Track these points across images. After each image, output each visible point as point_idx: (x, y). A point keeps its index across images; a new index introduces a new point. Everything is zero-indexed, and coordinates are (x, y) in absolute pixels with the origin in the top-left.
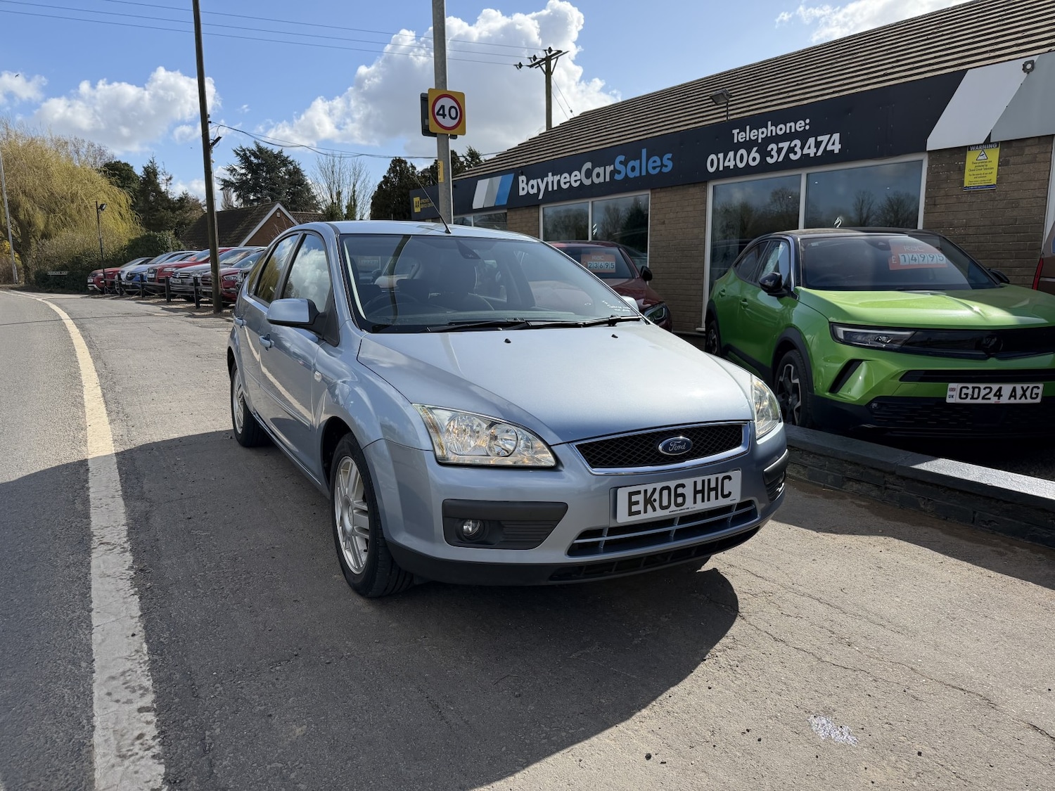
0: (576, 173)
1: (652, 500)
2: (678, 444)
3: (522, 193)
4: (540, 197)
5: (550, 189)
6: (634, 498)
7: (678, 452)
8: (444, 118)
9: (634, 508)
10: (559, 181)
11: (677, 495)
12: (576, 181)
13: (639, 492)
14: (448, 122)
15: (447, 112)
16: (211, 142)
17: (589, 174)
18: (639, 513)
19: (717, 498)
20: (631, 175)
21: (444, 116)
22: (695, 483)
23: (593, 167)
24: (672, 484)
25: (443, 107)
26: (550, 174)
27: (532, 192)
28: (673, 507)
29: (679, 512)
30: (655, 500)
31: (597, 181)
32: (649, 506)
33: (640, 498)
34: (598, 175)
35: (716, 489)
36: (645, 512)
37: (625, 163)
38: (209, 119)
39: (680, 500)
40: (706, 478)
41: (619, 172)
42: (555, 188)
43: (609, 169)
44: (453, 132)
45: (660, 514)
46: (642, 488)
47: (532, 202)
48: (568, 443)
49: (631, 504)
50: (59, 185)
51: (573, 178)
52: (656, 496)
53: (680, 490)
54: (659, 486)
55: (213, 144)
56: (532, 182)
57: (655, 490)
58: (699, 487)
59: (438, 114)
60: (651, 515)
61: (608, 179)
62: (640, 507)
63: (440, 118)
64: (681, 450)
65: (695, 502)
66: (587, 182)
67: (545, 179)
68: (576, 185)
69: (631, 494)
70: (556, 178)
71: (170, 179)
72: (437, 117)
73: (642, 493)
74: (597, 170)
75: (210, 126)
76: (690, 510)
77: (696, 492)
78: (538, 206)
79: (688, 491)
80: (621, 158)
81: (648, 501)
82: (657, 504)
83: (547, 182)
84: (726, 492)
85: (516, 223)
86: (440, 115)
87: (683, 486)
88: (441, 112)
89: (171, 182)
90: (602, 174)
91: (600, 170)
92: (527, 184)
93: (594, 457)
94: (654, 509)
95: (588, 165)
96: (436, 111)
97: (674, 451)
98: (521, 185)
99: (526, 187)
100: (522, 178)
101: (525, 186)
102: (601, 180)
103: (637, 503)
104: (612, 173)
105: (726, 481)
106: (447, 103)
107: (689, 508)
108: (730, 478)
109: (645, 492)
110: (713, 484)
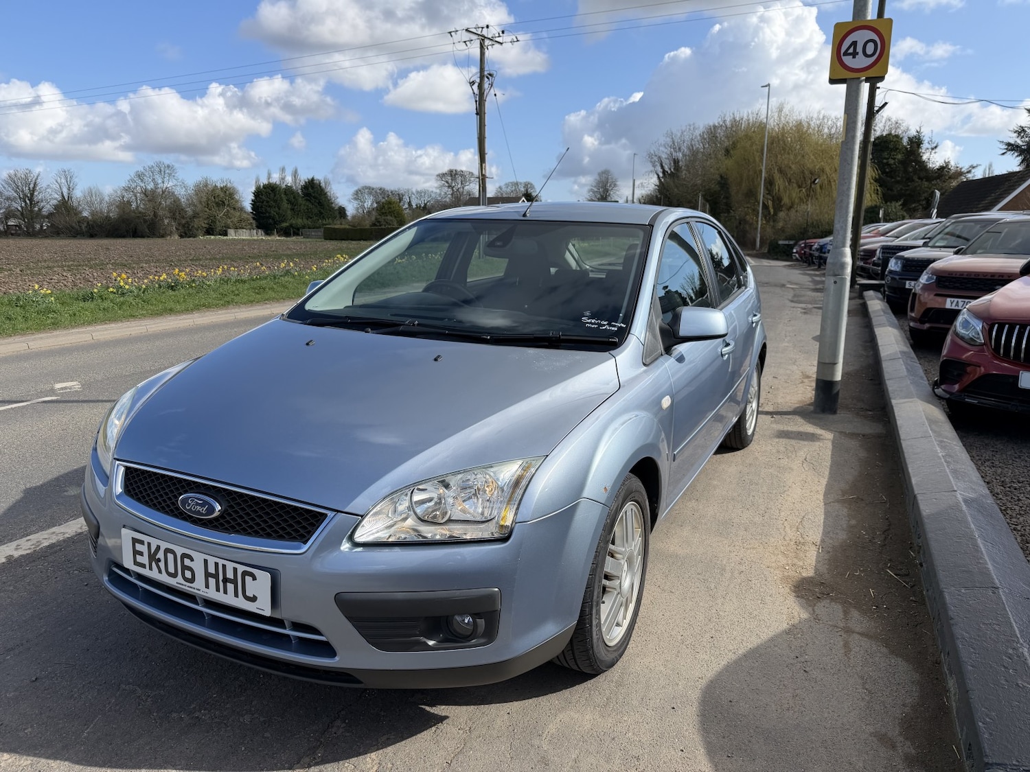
1: (157, 558)
2: (197, 504)
6: (138, 547)
7: (195, 512)
8: (854, 57)
9: (139, 559)
11: (184, 567)
13: (143, 543)
14: (860, 62)
15: (859, 49)
16: (876, 109)
18: (143, 566)
19: (236, 594)
21: (854, 54)
22: (206, 562)
24: (179, 551)
25: (854, 44)
28: (180, 578)
29: (187, 588)
30: (159, 560)
32: (154, 564)
33: (145, 550)
35: (235, 582)
36: (150, 567)
39: (188, 574)
40: (221, 562)
44: (871, 73)
45: (164, 578)
46: (146, 539)
49: (135, 552)
50: (812, 163)
52: (161, 555)
53: (187, 562)
54: (163, 545)
55: (878, 111)
57: (158, 548)
58: (212, 569)
59: (846, 54)
60: (155, 574)
62: (145, 560)
63: (848, 60)
64: (199, 513)
65: (207, 586)
69: (134, 541)
72: (843, 58)
73: (146, 544)
75: (878, 91)
76: (200, 592)
77: (208, 575)
79: (198, 568)
81: (153, 557)
82: (162, 565)
84: (249, 594)
86: (850, 54)
87: (192, 559)
88: (851, 50)
89: (936, 150)
94: (159, 570)
96: (843, 51)
97: (191, 511)
103: (141, 554)
105: (248, 579)
106: (861, 36)
107: (199, 590)
108: (254, 578)
109: (149, 544)
110: (230, 575)
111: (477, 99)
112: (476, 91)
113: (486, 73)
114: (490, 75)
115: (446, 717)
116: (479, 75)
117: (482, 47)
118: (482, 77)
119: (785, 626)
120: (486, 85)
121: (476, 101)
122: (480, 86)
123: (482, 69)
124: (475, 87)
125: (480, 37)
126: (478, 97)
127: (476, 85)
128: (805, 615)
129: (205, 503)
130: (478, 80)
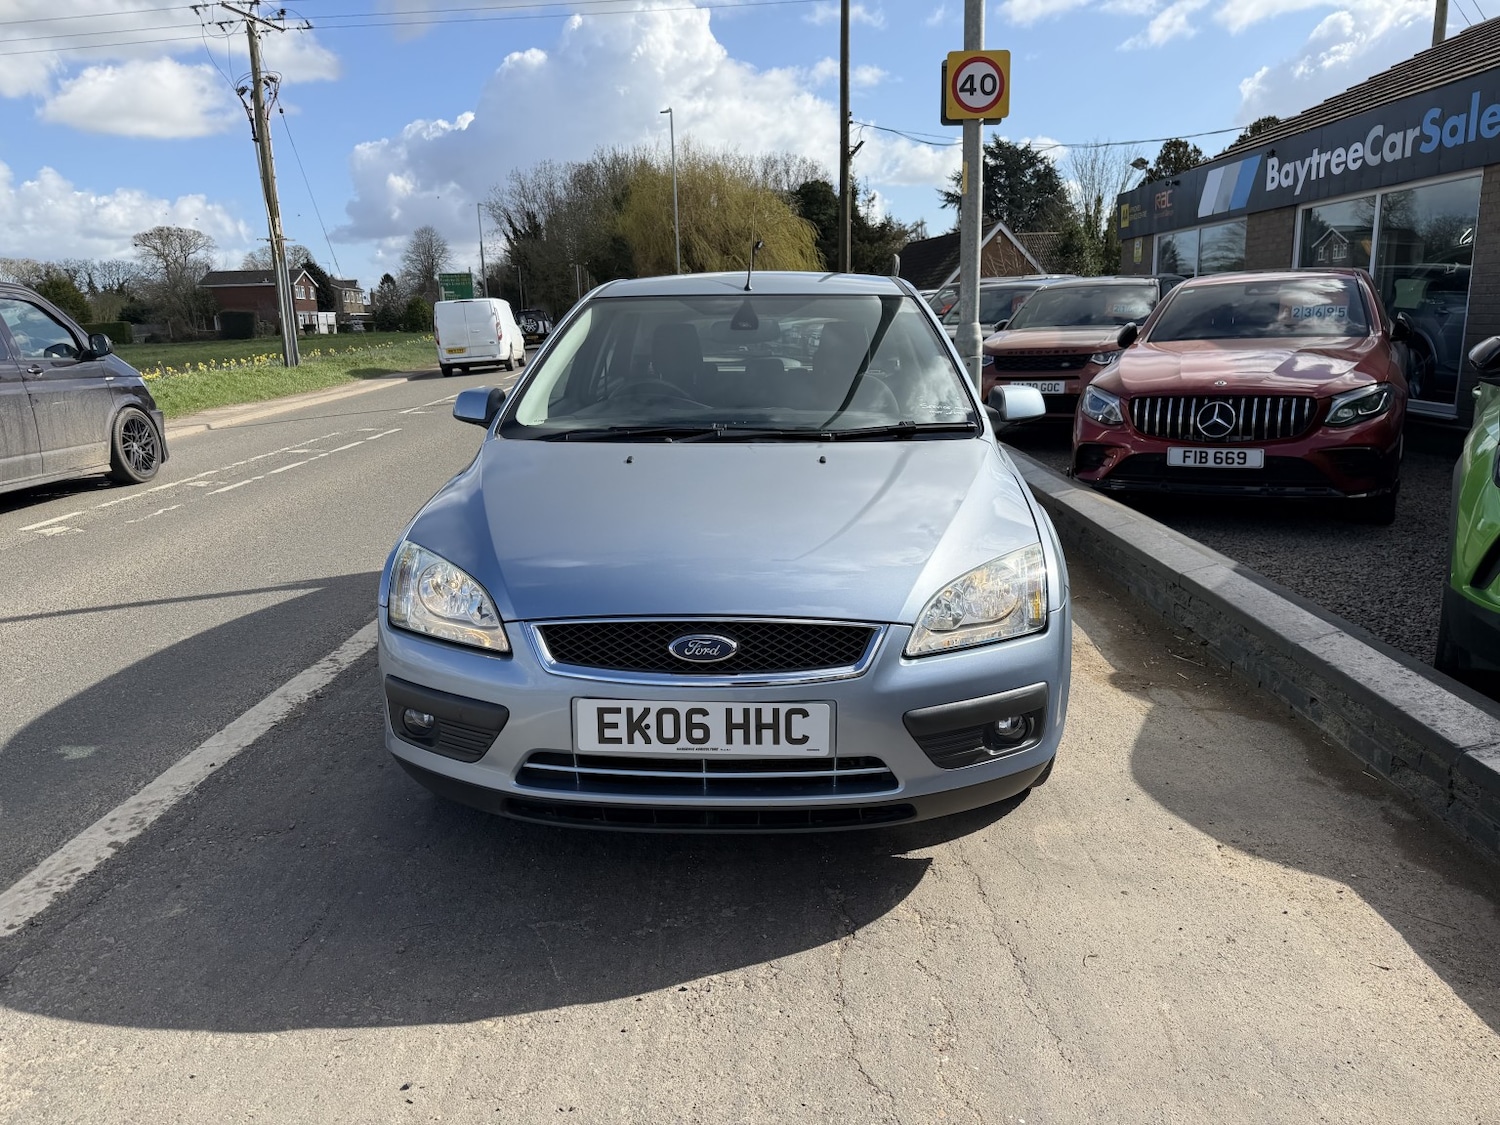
0: (1358, 145)
1: (643, 725)
2: (703, 646)
3: (1270, 186)
4: (1297, 192)
5: (1313, 177)
6: (608, 718)
7: (702, 657)
8: (972, 94)
9: (609, 733)
10: (1328, 162)
11: (691, 726)
12: (1355, 161)
13: (618, 711)
14: (978, 100)
15: (977, 85)
16: (851, 149)
17: (1377, 147)
18: (618, 741)
19: (776, 741)
20: (1449, 142)
21: (972, 91)
22: (729, 712)
23: (1386, 134)
24: (683, 708)
25: (971, 78)
26: (1316, 151)
27: (1285, 183)
28: (683, 742)
29: (695, 752)
30: (648, 727)
31: (1389, 157)
32: (637, 735)
33: (621, 719)
34: (1393, 147)
35: (775, 726)
36: (631, 741)
37: (1439, 122)
38: (851, 119)
39: (698, 734)
40: (752, 707)
41: (1428, 139)
42: (1322, 175)
43: (1412, 134)
44: (990, 114)
45: (657, 749)
46: (624, 705)
47: (1285, 203)
48: (525, 621)
49: (602, 726)
51: (1352, 155)
52: (651, 720)
53: (697, 719)
54: (655, 707)
55: (853, 152)
56: (1288, 167)
57: (647, 711)
58: (738, 718)
59: (962, 89)
60: (639, 748)
61: (1408, 154)
62: (622, 732)
63: (965, 97)
64: (707, 656)
65: (729, 741)
66: (1373, 160)
67: (1308, 161)
68: (1353, 167)
69: (601, 712)
70: (1325, 157)
71: (873, 199)
72: (961, 94)
73: (624, 711)
74: (1392, 138)
75: (851, 127)
76: (719, 752)
77: (730, 727)
78: (1296, 206)
79: (716, 722)
80: (1435, 113)
81: (635, 726)
82: (652, 733)
83: (1310, 165)
84: (796, 734)
85: (1259, 238)
86: (967, 90)
87: (704, 713)
88: (968, 86)
89: (874, 202)
90: (1400, 145)
91: (1396, 137)
92: (1279, 171)
93: (563, 647)
94: (648, 741)
95: (1378, 130)
96: (959, 86)
97: (693, 656)
98: (1271, 173)
99: (1278, 176)
100: (1274, 161)
101: (1276, 175)
102: (1397, 155)
103: (615, 726)
104: (1417, 142)
105: (796, 718)
106: (979, 70)
107: (716, 749)
108: (805, 714)
109: (630, 711)
110: (767, 718)
111: (254, 117)
112: (251, 104)
113: (263, 76)
114: (272, 79)
115: (929, 861)
116: (251, 79)
117: (251, 32)
118: (257, 82)
119: (1142, 718)
120: (264, 94)
121: (251, 120)
122: (255, 96)
123: (255, 70)
124: (247, 97)
125: (247, 18)
126: (253, 113)
127: (248, 93)
128: (1150, 705)
129: (714, 644)
130: (251, 87)
